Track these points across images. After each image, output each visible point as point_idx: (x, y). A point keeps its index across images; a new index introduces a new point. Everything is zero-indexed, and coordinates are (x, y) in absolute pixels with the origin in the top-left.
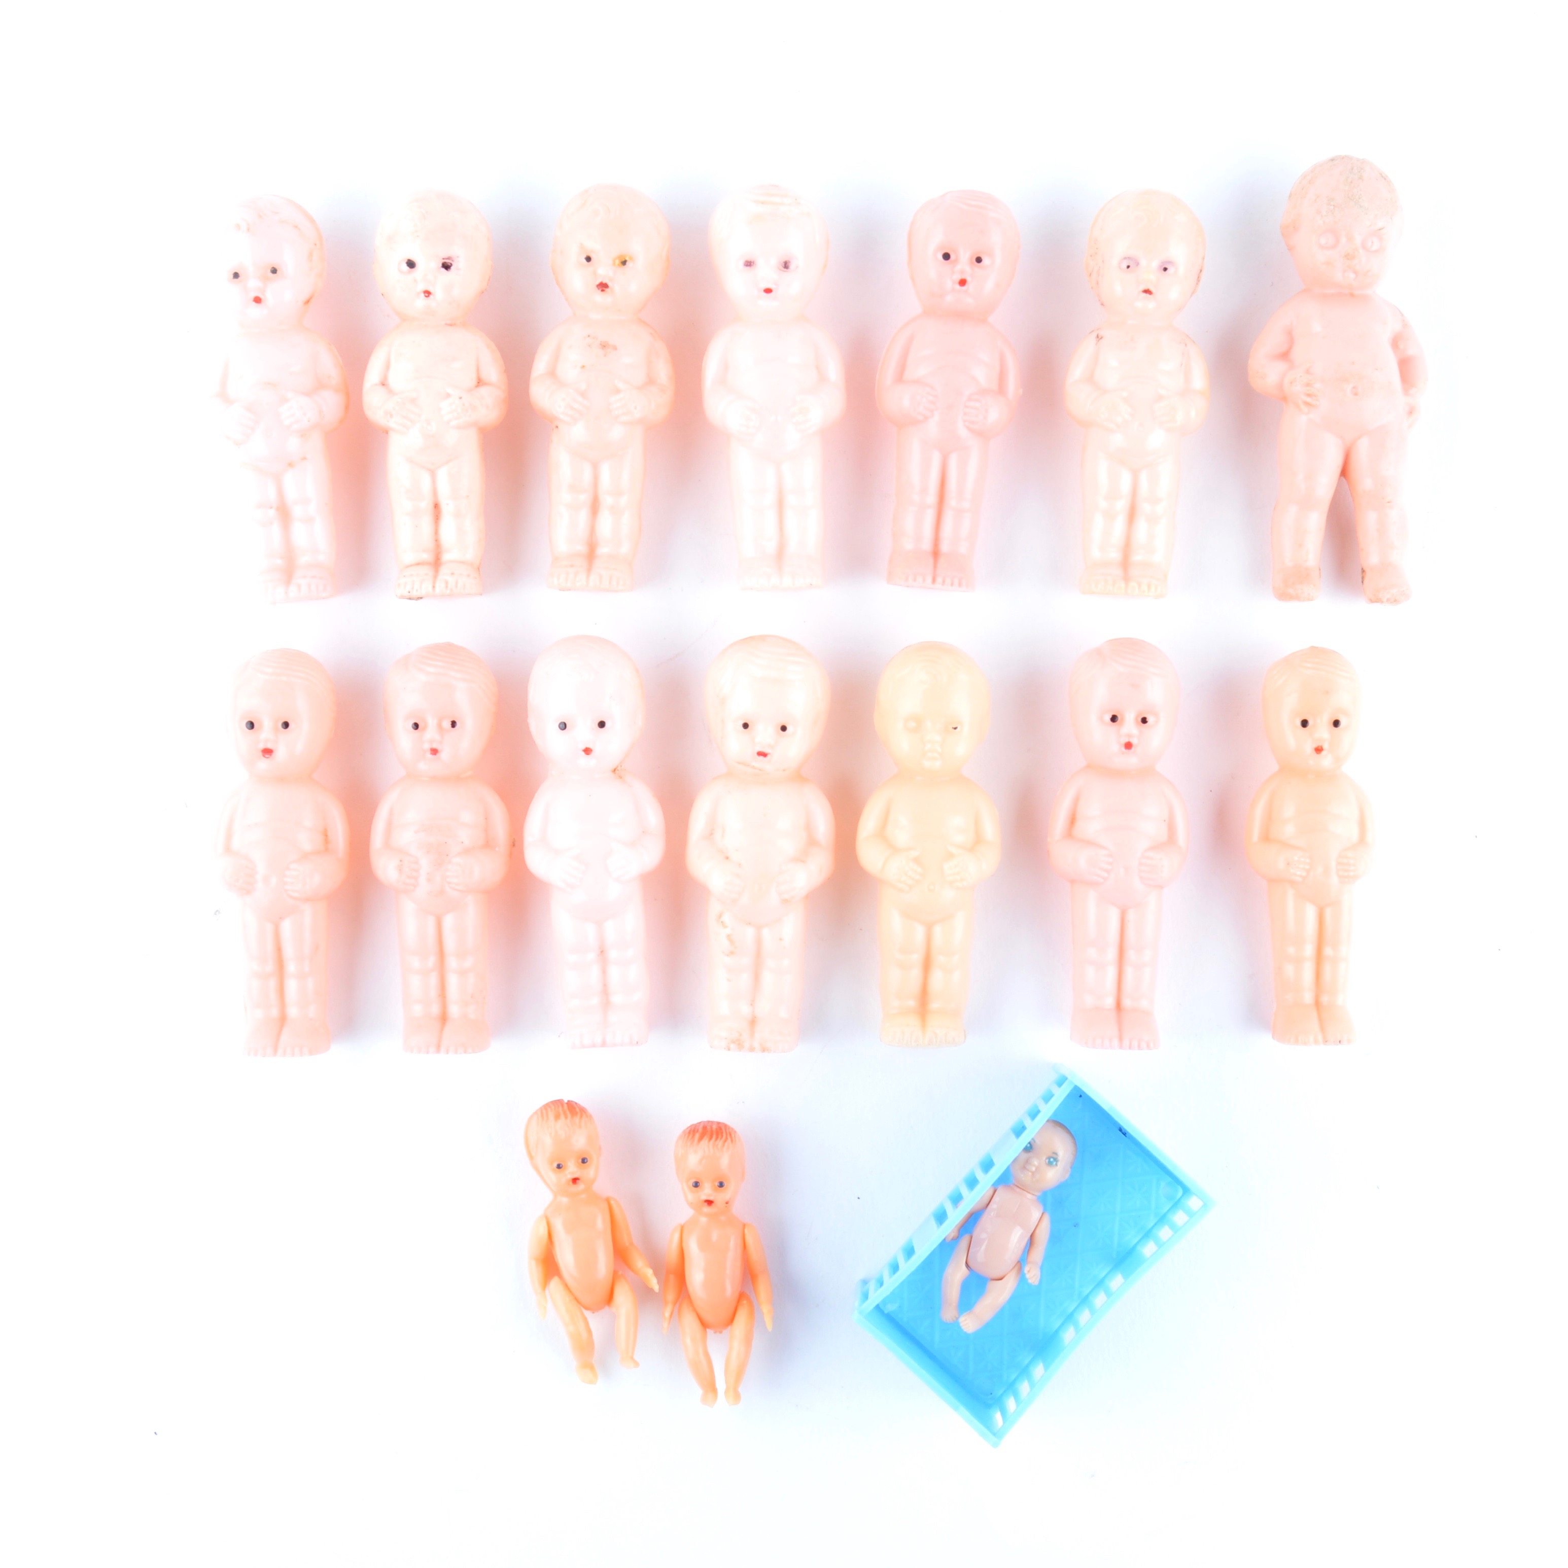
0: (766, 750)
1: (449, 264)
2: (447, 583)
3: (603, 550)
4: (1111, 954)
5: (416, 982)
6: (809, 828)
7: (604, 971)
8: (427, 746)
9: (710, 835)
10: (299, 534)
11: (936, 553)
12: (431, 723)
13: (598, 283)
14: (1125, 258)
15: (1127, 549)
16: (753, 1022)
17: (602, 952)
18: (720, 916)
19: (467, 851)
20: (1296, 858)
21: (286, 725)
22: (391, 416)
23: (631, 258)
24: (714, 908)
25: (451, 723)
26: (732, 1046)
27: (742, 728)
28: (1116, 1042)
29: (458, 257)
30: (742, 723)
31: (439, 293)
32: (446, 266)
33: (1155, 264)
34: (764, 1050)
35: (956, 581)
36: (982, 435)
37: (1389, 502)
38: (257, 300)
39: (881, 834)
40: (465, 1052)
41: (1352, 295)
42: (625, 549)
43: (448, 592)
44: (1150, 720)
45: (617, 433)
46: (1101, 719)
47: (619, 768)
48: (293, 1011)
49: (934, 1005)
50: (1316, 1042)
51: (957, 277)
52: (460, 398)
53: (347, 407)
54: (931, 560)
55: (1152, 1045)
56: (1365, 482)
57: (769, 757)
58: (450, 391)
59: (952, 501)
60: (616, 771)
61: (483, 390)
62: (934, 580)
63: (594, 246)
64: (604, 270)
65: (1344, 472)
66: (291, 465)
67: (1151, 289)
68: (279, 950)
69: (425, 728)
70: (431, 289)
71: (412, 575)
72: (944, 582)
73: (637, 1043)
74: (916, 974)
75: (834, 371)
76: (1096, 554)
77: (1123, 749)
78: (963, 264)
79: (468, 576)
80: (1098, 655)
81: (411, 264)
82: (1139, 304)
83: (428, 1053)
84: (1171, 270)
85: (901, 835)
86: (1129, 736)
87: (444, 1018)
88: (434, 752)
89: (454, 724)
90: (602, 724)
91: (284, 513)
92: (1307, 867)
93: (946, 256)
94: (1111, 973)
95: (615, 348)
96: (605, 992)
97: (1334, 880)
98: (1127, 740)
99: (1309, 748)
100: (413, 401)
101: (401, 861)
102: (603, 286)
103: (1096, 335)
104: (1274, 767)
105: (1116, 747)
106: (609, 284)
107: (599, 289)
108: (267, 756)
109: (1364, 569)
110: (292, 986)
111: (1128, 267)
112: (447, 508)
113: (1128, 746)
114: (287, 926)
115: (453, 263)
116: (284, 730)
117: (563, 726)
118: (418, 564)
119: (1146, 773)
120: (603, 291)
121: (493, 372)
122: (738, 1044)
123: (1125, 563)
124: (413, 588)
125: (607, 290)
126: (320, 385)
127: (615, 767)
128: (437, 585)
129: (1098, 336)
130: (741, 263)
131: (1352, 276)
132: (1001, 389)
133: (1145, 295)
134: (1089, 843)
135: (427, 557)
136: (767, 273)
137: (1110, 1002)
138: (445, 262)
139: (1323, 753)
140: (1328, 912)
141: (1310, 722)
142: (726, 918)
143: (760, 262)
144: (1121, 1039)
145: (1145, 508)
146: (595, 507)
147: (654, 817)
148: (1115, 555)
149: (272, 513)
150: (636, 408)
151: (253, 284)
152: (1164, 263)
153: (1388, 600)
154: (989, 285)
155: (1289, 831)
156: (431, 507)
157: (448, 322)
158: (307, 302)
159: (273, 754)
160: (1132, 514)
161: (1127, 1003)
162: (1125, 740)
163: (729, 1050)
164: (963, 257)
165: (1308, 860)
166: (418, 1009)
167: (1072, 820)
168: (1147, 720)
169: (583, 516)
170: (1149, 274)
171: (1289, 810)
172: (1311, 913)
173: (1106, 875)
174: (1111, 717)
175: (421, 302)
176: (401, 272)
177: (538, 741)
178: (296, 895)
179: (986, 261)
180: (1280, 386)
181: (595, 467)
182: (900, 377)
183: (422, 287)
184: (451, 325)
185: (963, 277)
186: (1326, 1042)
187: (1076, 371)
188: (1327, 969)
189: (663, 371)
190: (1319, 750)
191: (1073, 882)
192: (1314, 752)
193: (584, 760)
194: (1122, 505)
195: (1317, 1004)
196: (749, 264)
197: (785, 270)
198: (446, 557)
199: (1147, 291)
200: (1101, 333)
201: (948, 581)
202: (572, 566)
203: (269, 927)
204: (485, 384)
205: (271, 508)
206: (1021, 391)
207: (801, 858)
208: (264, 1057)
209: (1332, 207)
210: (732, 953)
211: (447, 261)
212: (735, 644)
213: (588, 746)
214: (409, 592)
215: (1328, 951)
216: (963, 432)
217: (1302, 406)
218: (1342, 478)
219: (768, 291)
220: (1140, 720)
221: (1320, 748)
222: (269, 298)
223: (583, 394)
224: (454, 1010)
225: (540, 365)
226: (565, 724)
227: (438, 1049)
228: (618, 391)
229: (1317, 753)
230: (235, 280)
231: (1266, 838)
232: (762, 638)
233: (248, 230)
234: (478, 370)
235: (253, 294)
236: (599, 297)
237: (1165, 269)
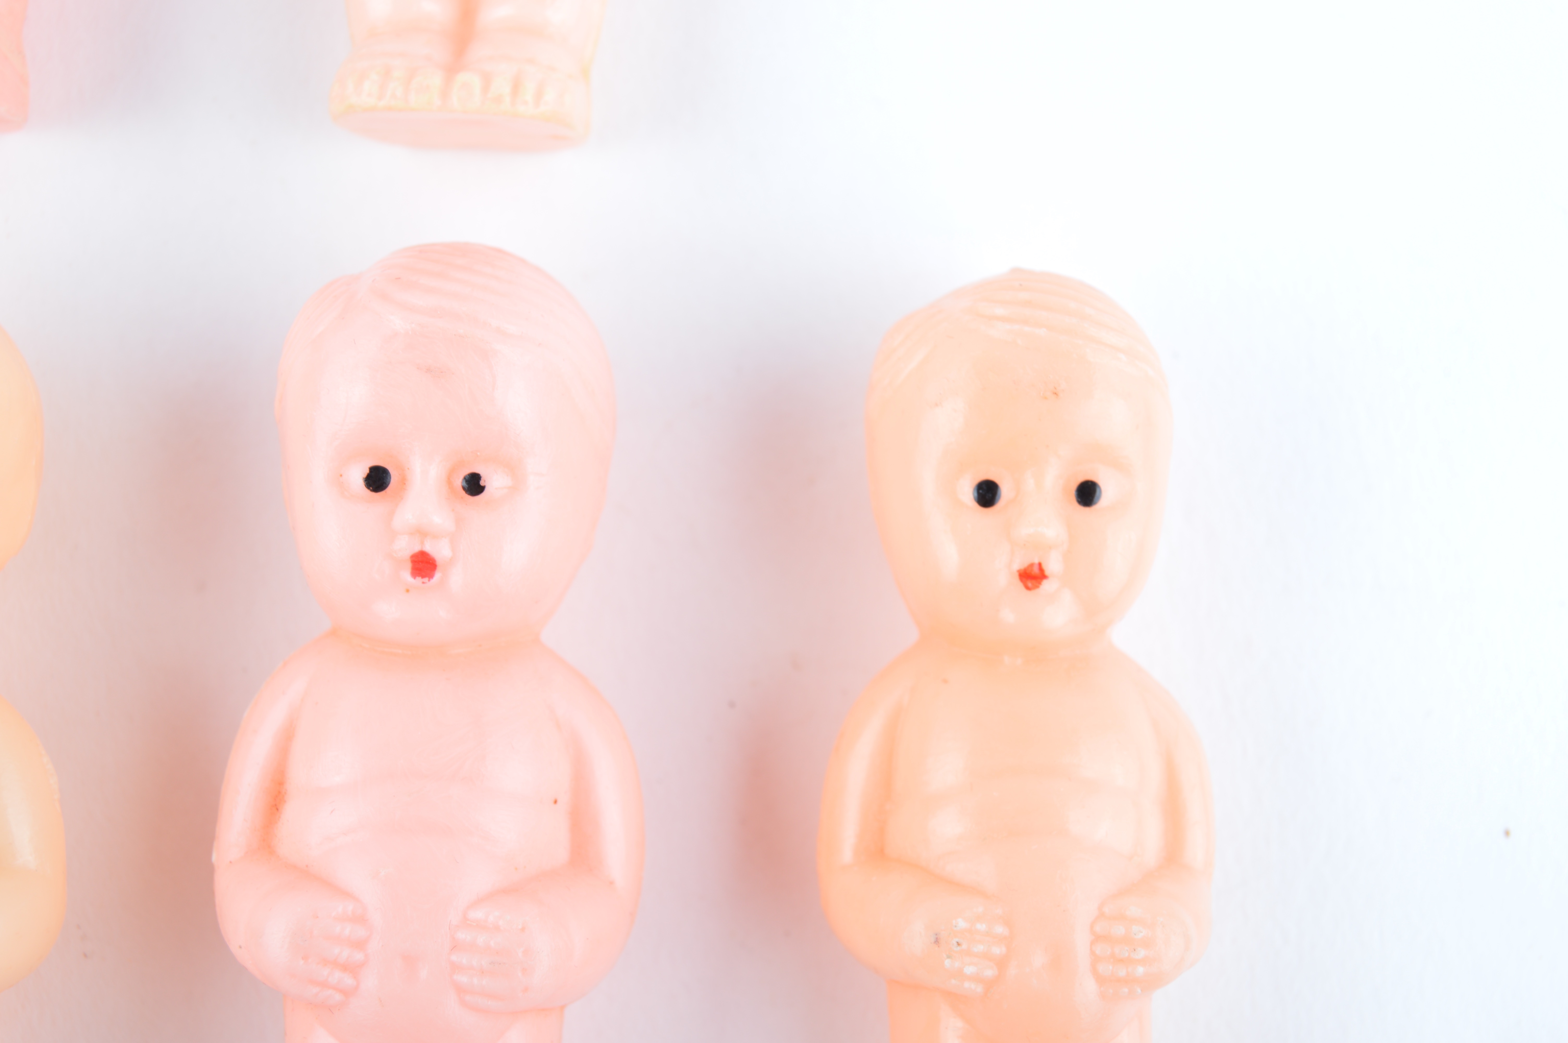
20: (963, 922)
44: (493, 481)
46: (338, 480)
77: (406, 575)
86: (421, 533)
92: (998, 950)
97: (1086, 991)
98: (417, 548)
99: (1001, 570)
105: (384, 570)
113: (423, 565)
139: (1047, 586)
141: (1006, 491)
155: (944, 833)
162: (406, 547)
165: (1000, 929)
167: (274, 798)
168: (482, 483)
173: (348, 981)
174: (367, 472)
190: (1032, 577)
192: (1018, 584)
220: (459, 482)
221: (1036, 570)
229: (1028, 588)
231: (878, 852)
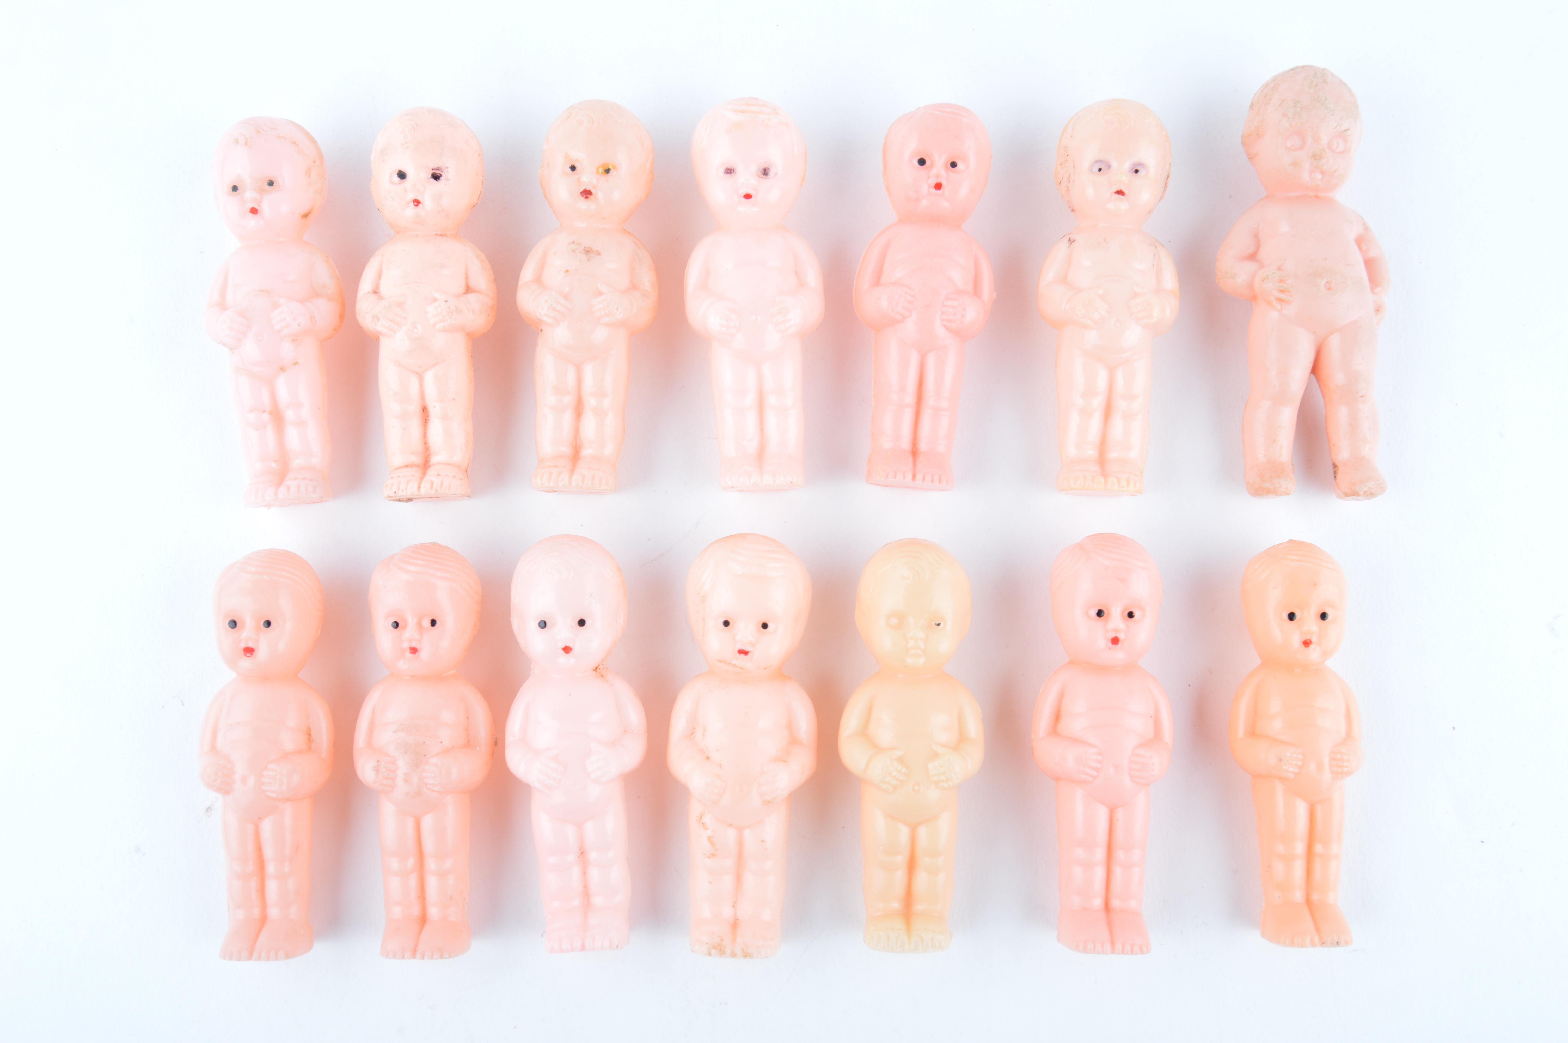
0: (747, 649)
1: (439, 175)
2: (432, 483)
3: (587, 452)
4: (1100, 854)
5: (395, 883)
6: (791, 726)
7: (584, 873)
8: (406, 645)
9: (691, 734)
10: (292, 436)
11: (915, 452)
12: (411, 622)
13: (582, 190)
14: (1097, 162)
15: (1103, 445)
16: (735, 925)
17: (582, 853)
18: (701, 818)
19: (446, 751)
20: (1289, 755)
21: (268, 624)
22: (378, 319)
23: (614, 167)
24: (695, 809)
25: (430, 622)
26: (713, 951)
27: (722, 626)
28: (1108, 946)
29: (447, 168)
30: (722, 620)
31: (428, 203)
32: (436, 177)
33: (1127, 166)
34: (746, 955)
35: (936, 477)
36: (958, 333)
37: (1362, 397)
38: (254, 211)
39: (864, 732)
40: (441, 957)
41: (1317, 197)
42: (609, 450)
43: (433, 492)
44: (1137, 614)
45: (600, 335)
46: (1086, 614)
47: (601, 667)
48: (274, 912)
49: (919, 907)
50: (1313, 944)
51: (933, 181)
52: (446, 301)
53: (342, 316)
54: (910, 459)
55: (1145, 949)
56: (1336, 376)
57: (749, 655)
58: (437, 295)
59: (930, 400)
60: (598, 670)
61: (471, 297)
62: (914, 477)
63: (578, 155)
64: (588, 178)
65: (1315, 370)
66: (282, 369)
67: (1124, 190)
68: (259, 850)
69: (405, 627)
70: (419, 198)
71: (399, 476)
72: (924, 478)
73: (617, 947)
74: (900, 875)
75: (813, 277)
76: (1072, 451)
77: (1110, 644)
78: (938, 168)
79: (454, 477)
80: (1081, 548)
81: (402, 175)
82: (1111, 206)
83: (403, 958)
84: (1142, 173)
85: (884, 734)
86: (1116, 631)
87: (423, 920)
88: (414, 650)
89: (433, 623)
90: (582, 623)
91: (277, 417)
92: (1299, 763)
93: (922, 162)
94: (1099, 873)
95: (598, 253)
96: (586, 893)
97: (1327, 776)
98: (1114, 636)
99: (1296, 641)
100: (400, 305)
101: (378, 761)
102: (587, 193)
103: (1068, 239)
104: (1258, 662)
105: (1102, 643)
106: (593, 191)
107: (583, 196)
108: (248, 655)
109: (1336, 464)
110: (272, 887)
111: (1100, 170)
112: (435, 410)
113: (1115, 641)
114: (267, 827)
115: (442, 174)
116: (265, 628)
117: (543, 625)
118: (407, 466)
119: (1129, 669)
120: (586, 198)
121: (482, 280)
122: (719, 949)
123: (1102, 460)
124: (399, 489)
125: (590, 197)
126: (315, 294)
127: (596, 666)
128: (422, 486)
129: (1070, 240)
130: (722, 170)
131: (1319, 176)
132: (976, 291)
133: (1117, 196)
134: (1076, 741)
135: (416, 459)
136: (746, 179)
137: (1098, 902)
138: (435, 173)
139: (1312, 646)
140: (1319, 810)
141: (1297, 615)
142: (707, 820)
143: (740, 169)
144: (1113, 943)
145: (1121, 404)
146: (579, 410)
147: (635, 716)
148: (1091, 452)
149: (266, 417)
150: (617, 309)
151: (249, 195)
152: (1134, 165)
153: (1365, 493)
154: (964, 190)
155: (1276, 726)
156: (419, 409)
157: (439, 233)
158: (306, 216)
159: (254, 653)
160: (1108, 412)
161: (1115, 903)
162: (1111, 635)
163: (710, 955)
164: (938, 162)
165: (1300, 756)
166: (397, 911)
167: (1057, 717)
168: (1134, 615)
169: (568, 418)
170: (1121, 176)
171: (1275, 706)
172: (1301, 809)
173: (1095, 774)
174: (1097, 611)
175: (411, 210)
176: (392, 182)
177: (520, 640)
178: (274, 795)
179: (960, 166)
180: (1251, 286)
181: (579, 369)
182: (877, 281)
183: (411, 196)
184: (441, 235)
185: (939, 181)
186: (1323, 943)
187: (1049, 274)
188: (1317, 865)
189: (647, 279)
190: (1307, 643)
191: (1057, 779)
192: (1303, 646)
193: (563, 658)
194: (1098, 402)
195: (1308, 902)
196: (729, 171)
197: (765, 177)
198: (434, 459)
199: (1120, 192)
200: (1073, 237)
201: (928, 477)
202: (555, 466)
203: (250, 828)
204: (474, 291)
205: (264, 412)
206: (995, 295)
207: (782, 759)
208: (238, 960)
209: (1299, 109)
210: (713, 855)
211: (436, 171)
212: (716, 542)
213: (567, 645)
214: (395, 493)
215: (1318, 848)
216: (940, 331)
217: (1275, 303)
218: (1312, 375)
219: (748, 196)
220: (1126, 614)
221: (1308, 641)
222: (266, 209)
223: (566, 297)
224: (434, 912)
225: (527, 274)
226: (545, 623)
227: (414, 955)
228: (600, 294)
229: (1306, 647)
230: (234, 192)
231: (1253, 733)
232: (743, 536)
233: (246, 143)
234: (467, 278)
235: (250, 206)
236: (583, 204)
237: (1137, 171)
